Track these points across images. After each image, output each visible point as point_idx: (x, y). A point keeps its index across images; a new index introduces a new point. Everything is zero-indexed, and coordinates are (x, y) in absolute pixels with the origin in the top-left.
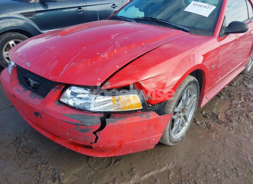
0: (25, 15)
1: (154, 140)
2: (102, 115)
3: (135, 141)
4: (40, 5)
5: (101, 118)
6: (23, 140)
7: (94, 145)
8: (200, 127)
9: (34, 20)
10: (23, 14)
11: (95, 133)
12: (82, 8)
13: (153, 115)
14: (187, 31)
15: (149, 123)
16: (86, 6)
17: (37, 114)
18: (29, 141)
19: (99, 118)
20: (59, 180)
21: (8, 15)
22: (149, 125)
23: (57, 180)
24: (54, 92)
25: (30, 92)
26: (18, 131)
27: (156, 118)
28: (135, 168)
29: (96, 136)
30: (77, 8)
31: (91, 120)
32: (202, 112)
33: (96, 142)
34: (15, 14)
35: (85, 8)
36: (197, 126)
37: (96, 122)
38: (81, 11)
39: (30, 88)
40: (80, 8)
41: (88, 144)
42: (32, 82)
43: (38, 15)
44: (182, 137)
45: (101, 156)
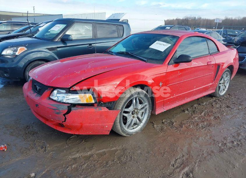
0: (50, 49)
1: (107, 126)
2: (69, 105)
3: (92, 125)
4: (61, 43)
5: (68, 107)
6: (31, 127)
7: (64, 124)
8: (155, 128)
9: (55, 53)
10: (48, 49)
11: (64, 115)
12: (92, 45)
13: (104, 109)
14: (145, 61)
15: (101, 114)
16: (96, 43)
17: (37, 105)
18: (34, 128)
19: (67, 106)
20: (45, 148)
21: (38, 49)
22: (101, 115)
23: (44, 148)
24: (47, 92)
25: (36, 94)
26: (29, 123)
27: (106, 111)
28: (95, 146)
29: (65, 117)
30: (88, 45)
31: (63, 107)
32: (162, 120)
33: (65, 121)
34: (43, 49)
35: (95, 45)
36: (153, 128)
37: (65, 108)
38: (92, 47)
39: (37, 91)
40: (90, 44)
41: (61, 122)
42: (38, 88)
43: (58, 49)
44: (137, 133)
45: (70, 133)
